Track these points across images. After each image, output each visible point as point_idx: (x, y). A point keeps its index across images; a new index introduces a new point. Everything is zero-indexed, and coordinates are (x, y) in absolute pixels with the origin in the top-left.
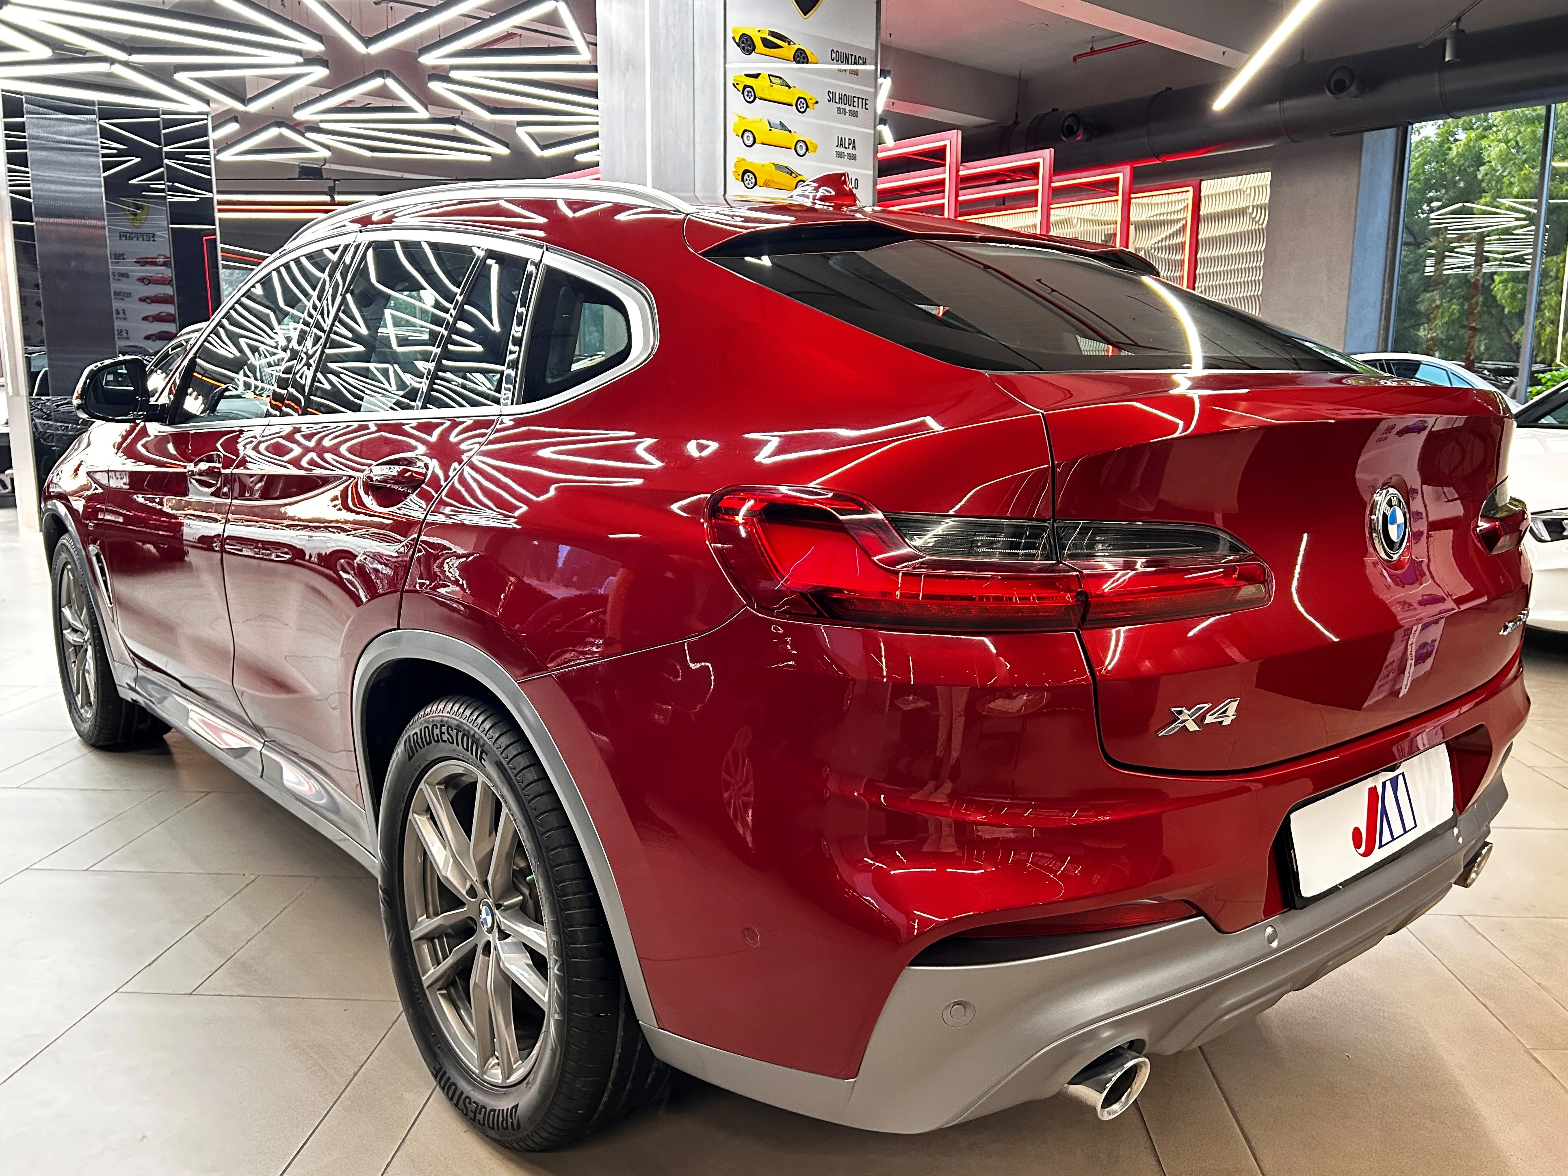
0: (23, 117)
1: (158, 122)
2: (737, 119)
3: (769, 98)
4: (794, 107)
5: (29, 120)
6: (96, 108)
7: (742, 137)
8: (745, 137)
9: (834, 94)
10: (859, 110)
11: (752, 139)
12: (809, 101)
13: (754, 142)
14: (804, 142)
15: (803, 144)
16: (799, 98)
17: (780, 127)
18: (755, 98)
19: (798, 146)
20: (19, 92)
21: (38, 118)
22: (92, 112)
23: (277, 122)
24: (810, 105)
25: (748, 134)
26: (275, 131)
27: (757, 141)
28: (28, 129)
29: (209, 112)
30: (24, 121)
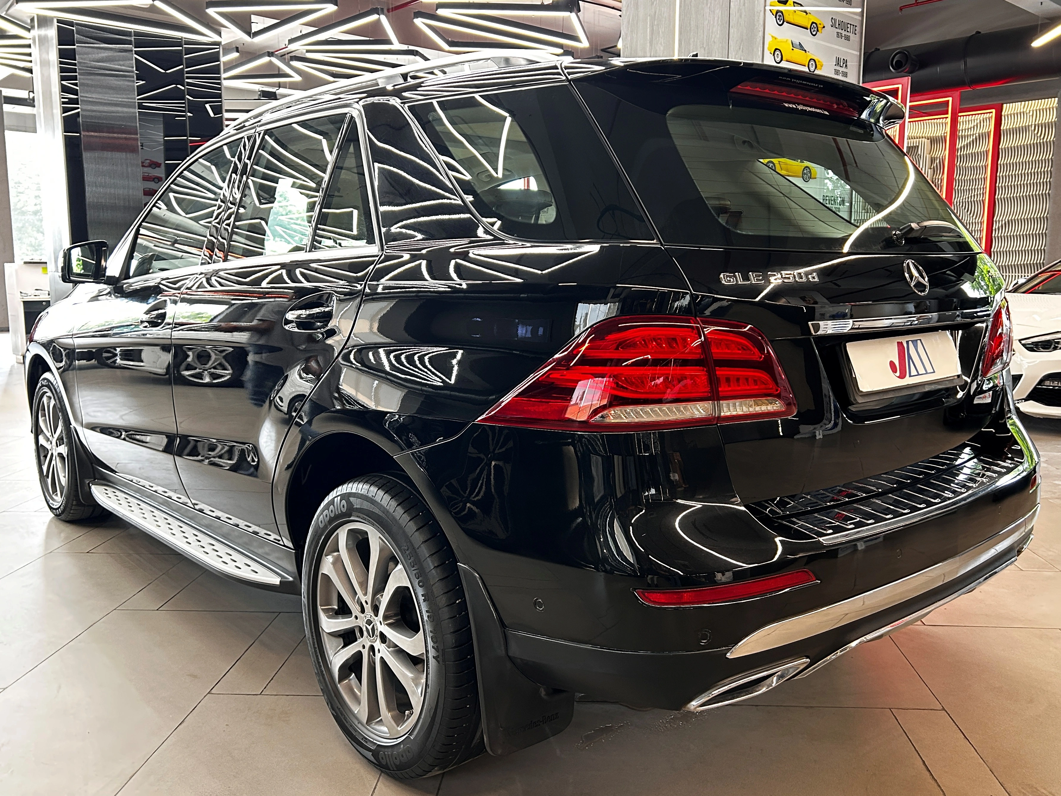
0: (74, 45)
1: (182, 50)
2: (771, 39)
3: (792, 21)
4: (809, 30)
5: (80, 48)
6: (133, 39)
7: (774, 55)
8: (776, 55)
9: (835, 20)
10: (851, 35)
11: (780, 57)
12: (819, 26)
13: (782, 60)
14: (814, 60)
15: (813, 62)
16: (813, 23)
17: (799, 47)
18: (784, 22)
19: (810, 64)
20: (71, 24)
21: (85, 47)
22: (129, 43)
23: (268, 52)
24: (819, 29)
25: (777, 52)
26: (266, 59)
27: (784, 59)
28: (77, 57)
29: (221, 42)
30: (75, 49)
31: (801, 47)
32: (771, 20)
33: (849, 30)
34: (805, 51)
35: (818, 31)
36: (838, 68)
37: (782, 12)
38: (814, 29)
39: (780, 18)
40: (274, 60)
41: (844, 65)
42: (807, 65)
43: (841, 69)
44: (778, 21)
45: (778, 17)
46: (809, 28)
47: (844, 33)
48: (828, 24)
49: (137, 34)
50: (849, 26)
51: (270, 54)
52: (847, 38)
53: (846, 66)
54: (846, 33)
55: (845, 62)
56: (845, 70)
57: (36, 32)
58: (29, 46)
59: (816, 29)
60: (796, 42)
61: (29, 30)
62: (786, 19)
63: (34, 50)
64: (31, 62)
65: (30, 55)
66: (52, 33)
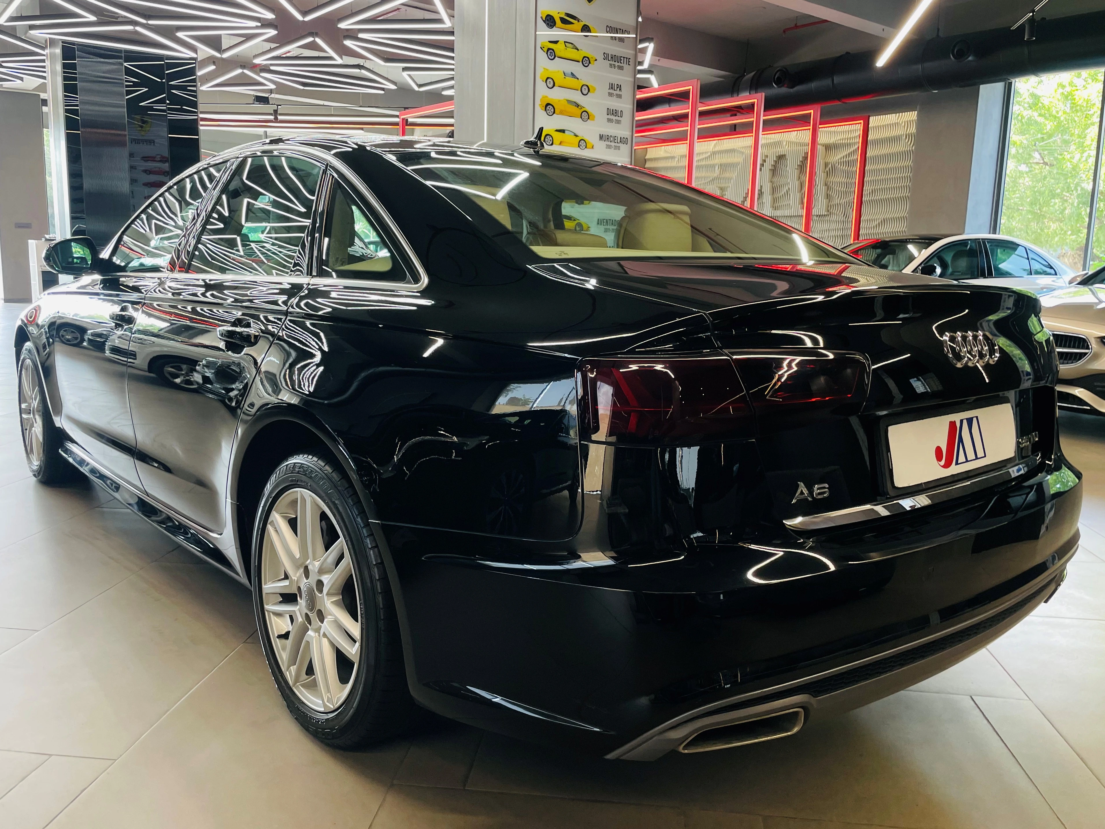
0: (76, 60)
1: (164, 64)
2: (543, 70)
3: (565, 57)
4: (581, 63)
5: (79, 62)
6: (123, 55)
7: (546, 82)
8: (548, 82)
9: (608, 55)
10: (624, 65)
11: (552, 83)
12: (591, 59)
13: (554, 85)
15: (586, 87)
16: (584, 57)
17: (571, 76)
18: (555, 57)
19: (583, 88)
20: (73, 44)
21: (85, 61)
22: (120, 57)
23: (241, 66)
24: (591, 62)
25: (548, 80)
26: (239, 71)
27: (556, 84)
28: (80, 69)
29: (197, 58)
30: (76, 63)
31: (573, 75)
32: (542, 56)
33: (622, 61)
34: (578, 79)
35: (590, 63)
36: (611, 91)
37: (553, 50)
38: (586, 61)
39: (551, 53)
40: (246, 71)
41: (618, 89)
42: (580, 90)
43: (615, 92)
44: (550, 57)
45: (549, 53)
46: (581, 61)
47: (616, 64)
48: (600, 57)
49: (127, 51)
50: (622, 58)
51: (243, 67)
52: (621, 68)
53: (620, 90)
54: (619, 64)
55: (619, 87)
56: (618, 92)
57: (47, 51)
58: (43, 61)
59: (588, 62)
60: (568, 71)
61: (43, 48)
62: (558, 53)
63: (47, 64)
64: (45, 72)
65: (44, 67)
66: (58, 51)
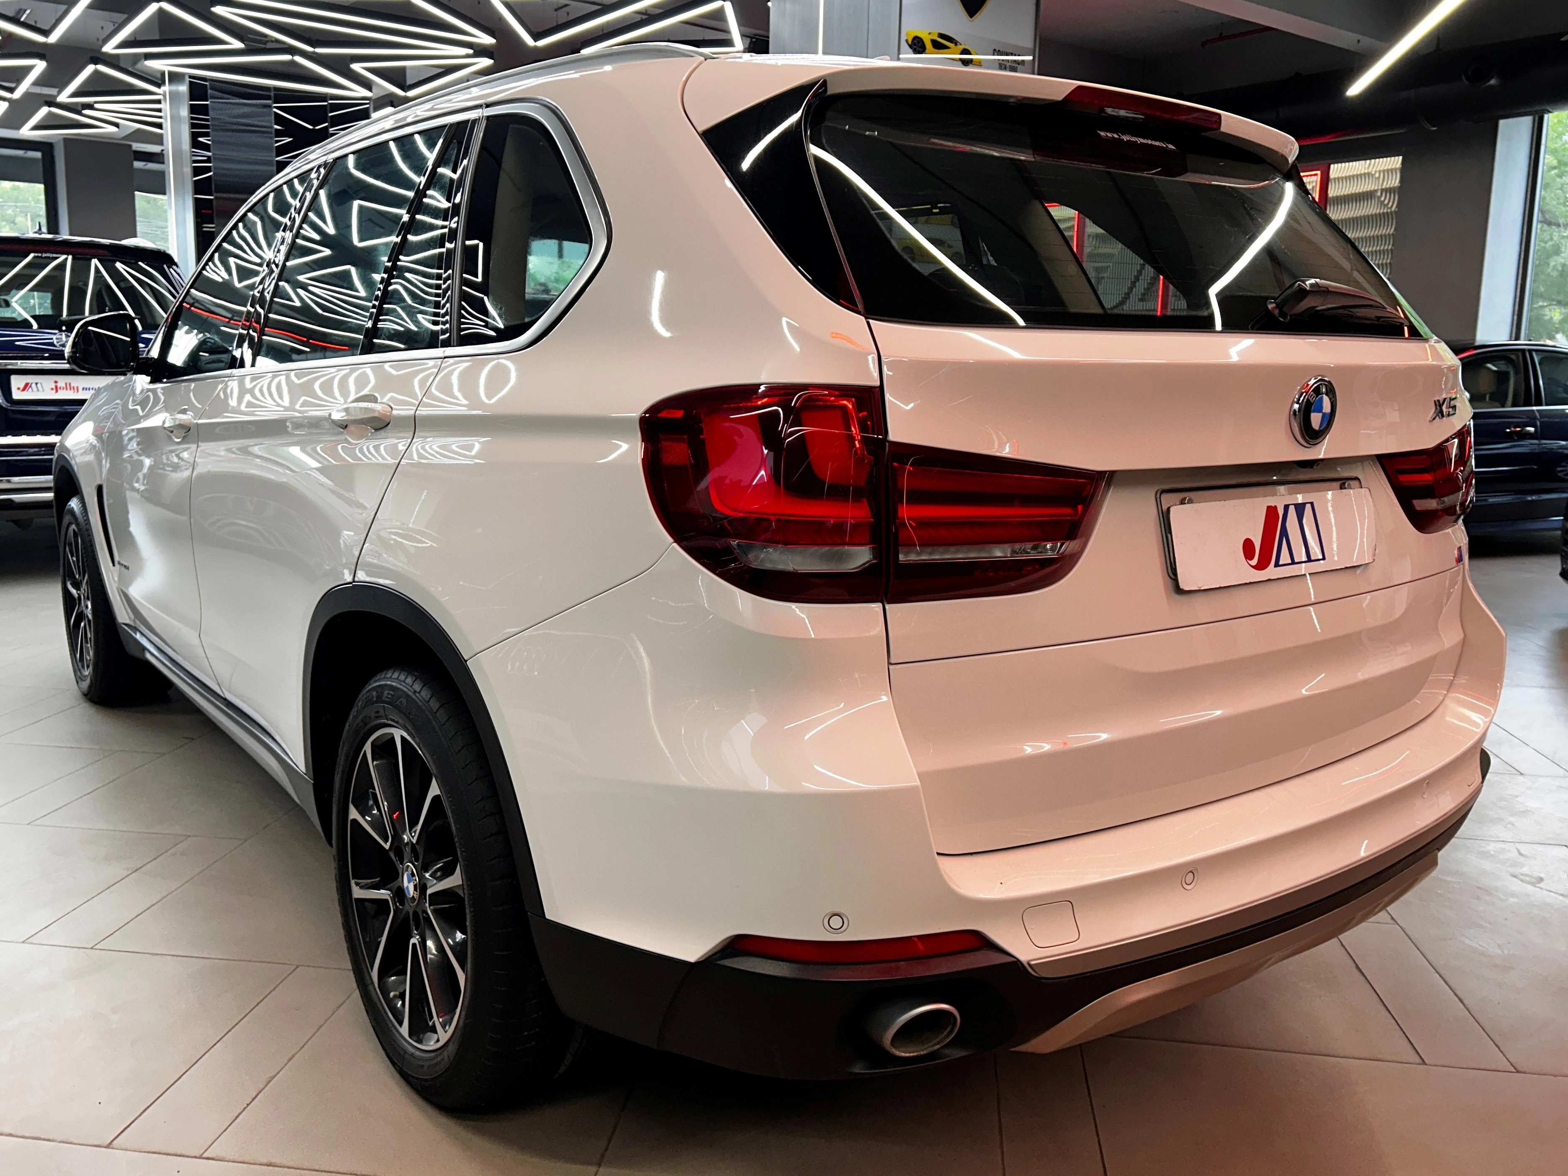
0: (207, 100)
1: (327, 106)
5: (213, 104)
6: (272, 94)
20: (204, 79)
21: (219, 102)
22: (269, 98)
28: (211, 113)
29: (371, 97)
30: (207, 105)
49: (277, 89)
57: (166, 88)
58: (159, 102)
63: (165, 106)
64: (160, 117)
65: (160, 110)
66: (183, 88)
